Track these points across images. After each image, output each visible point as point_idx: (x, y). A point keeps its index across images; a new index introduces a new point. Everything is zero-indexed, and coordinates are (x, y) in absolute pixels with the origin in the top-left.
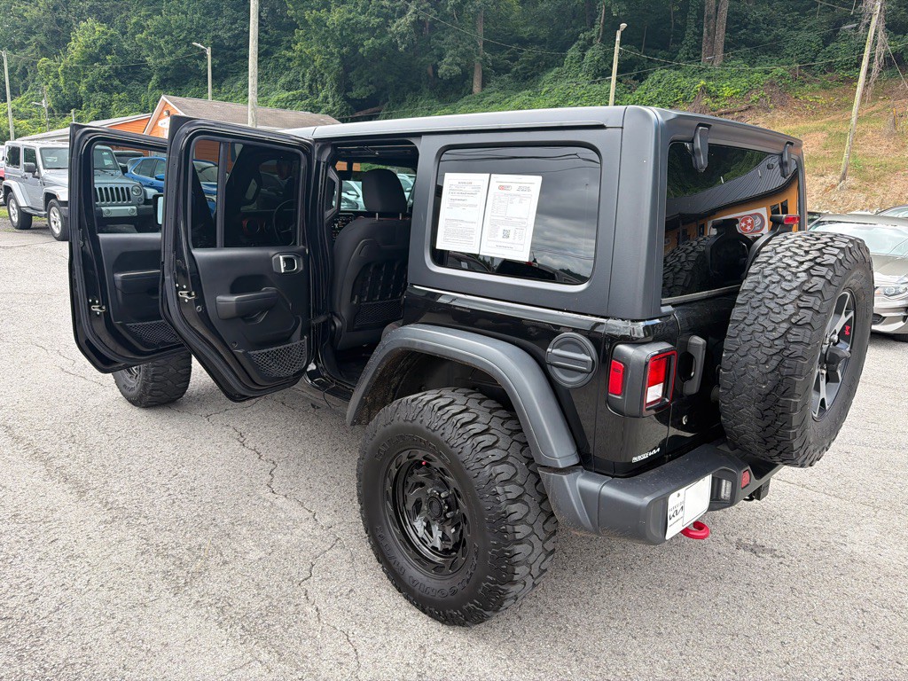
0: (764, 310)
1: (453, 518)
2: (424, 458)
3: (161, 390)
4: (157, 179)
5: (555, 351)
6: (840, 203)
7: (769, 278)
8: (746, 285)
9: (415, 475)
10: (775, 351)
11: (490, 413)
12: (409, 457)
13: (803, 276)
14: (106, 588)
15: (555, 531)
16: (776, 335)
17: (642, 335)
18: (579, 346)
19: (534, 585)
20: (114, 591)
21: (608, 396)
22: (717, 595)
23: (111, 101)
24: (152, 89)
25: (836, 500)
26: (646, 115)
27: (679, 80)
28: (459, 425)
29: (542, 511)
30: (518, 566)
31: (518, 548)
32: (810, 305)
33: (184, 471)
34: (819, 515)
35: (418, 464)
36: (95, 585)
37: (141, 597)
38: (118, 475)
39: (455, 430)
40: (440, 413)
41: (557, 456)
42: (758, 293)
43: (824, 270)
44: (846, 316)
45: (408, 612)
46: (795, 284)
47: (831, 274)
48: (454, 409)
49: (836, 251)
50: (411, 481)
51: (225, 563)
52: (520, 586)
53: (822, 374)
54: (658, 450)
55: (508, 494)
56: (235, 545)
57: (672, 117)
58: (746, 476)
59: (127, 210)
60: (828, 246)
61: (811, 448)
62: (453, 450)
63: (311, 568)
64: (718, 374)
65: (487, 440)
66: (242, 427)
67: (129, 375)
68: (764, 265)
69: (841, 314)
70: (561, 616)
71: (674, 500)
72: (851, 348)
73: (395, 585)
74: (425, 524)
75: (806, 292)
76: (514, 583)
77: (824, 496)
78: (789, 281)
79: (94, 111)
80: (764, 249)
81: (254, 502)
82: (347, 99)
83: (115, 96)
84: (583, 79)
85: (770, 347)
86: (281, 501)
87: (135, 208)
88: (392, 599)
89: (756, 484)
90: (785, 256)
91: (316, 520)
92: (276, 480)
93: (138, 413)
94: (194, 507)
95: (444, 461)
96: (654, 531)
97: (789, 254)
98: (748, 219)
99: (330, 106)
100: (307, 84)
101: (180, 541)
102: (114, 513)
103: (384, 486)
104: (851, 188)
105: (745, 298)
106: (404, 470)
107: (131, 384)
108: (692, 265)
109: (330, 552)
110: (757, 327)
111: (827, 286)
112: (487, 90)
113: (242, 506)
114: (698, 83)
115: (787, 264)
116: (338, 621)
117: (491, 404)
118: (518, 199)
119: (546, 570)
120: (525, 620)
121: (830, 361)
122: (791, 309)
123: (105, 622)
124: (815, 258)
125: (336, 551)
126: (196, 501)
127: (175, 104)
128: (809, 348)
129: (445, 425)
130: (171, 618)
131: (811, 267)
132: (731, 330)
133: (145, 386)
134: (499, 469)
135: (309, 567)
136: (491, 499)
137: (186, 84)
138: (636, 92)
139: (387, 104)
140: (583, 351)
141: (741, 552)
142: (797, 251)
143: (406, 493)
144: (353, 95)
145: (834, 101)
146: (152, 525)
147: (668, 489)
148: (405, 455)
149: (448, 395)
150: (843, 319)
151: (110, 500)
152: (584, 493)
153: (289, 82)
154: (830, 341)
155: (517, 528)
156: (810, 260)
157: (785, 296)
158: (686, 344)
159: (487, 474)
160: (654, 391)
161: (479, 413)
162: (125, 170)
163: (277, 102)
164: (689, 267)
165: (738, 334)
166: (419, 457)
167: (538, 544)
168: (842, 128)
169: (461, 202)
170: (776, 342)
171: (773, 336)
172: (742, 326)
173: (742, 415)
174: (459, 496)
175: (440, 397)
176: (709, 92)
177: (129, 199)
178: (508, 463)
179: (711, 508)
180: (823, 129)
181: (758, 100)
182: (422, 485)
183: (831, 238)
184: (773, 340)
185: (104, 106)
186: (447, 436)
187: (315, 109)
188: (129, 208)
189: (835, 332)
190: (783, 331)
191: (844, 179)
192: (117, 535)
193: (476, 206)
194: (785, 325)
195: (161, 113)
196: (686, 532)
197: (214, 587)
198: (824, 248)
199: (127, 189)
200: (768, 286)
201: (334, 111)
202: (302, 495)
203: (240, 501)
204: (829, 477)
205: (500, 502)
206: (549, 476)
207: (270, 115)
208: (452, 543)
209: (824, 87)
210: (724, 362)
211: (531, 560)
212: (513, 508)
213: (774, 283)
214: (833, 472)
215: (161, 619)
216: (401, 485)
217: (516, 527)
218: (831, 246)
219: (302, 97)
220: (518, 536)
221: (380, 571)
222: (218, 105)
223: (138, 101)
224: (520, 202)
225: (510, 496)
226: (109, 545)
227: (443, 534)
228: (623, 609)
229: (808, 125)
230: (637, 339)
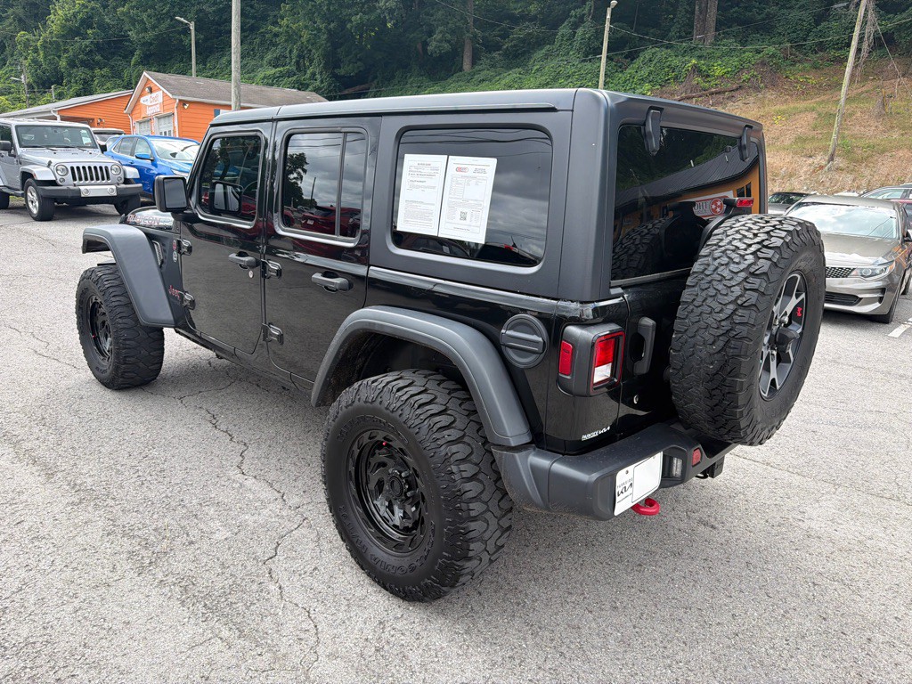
0: (712, 292)
1: (413, 497)
2: (385, 438)
3: (133, 372)
4: (137, 158)
5: (510, 333)
6: (828, 184)
7: (718, 261)
8: (697, 267)
9: (377, 455)
10: (722, 332)
11: (449, 394)
12: (370, 438)
13: (750, 259)
14: (70, 569)
15: (512, 508)
16: (722, 316)
17: (591, 317)
18: (531, 327)
19: (491, 561)
20: (78, 572)
21: (558, 377)
22: (674, 570)
23: (93, 77)
24: (135, 65)
25: (798, 478)
26: (597, 99)
27: (670, 59)
28: (416, 406)
29: (498, 489)
30: (472, 542)
31: (472, 525)
32: (756, 287)
33: (155, 453)
34: (780, 492)
35: (379, 445)
36: (59, 564)
37: (105, 577)
38: (87, 457)
39: (413, 411)
40: (399, 394)
41: (509, 435)
42: (708, 276)
43: (770, 253)
44: (797, 298)
45: (370, 589)
46: (742, 266)
47: (777, 256)
48: (413, 390)
49: (784, 234)
50: (373, 461)
51: (191, 543)
52: (476, 562)
53: (773, 355)
54: (609, 428)
55: (463, 473)
56: (202, 526)
57: (622, 100)
58: (697, 454)
59: (107, 189)
60: (776, 229)
61: (759, 427)
62: (411, 430)
63: (276, 548)
64: (668, 355)
65: (444, 420)
66: (215, 409)
67: (102, 357)
68: (715, 247)
69: (792, 296)
70: (521, 592)
71: (622, 477)
72: (803, 329)
73: (358, 563)
74: (387, 504)
75: (753, 274)
76: (470, 559)
77: (787, 474)
78: (737, 263)
79: (76, 87)
80: (716, 232)
81: (223, 483)
82: (335, 76)
83: (97, 71)
84: (574, 57)
85: (717, 328)
86: (250, 482)
87: (114, 187)
88: (355, 576)
89: (708, 462)
90: (734, 239)
91: (284, 501)
92: (247, 461)
93: (110, 396)
94: (162, 488)
95: (402, 441)
96: (601, 507)
97: (739, 236)
98: (717, 201)
99: (318, 83)
100: (294, 60)
101: (147, 522)
102: (82, 495)
103: (347, 467)
104: (839, 169)
105: (695, 280)
106: (367, 450)
107: (103, 366)
108: (646, 247)
109: (296, 531)
110: (705, 308)
111: (773, 268)
112: (477, 68)
113: (211, 488)
114: (689, 62)
115: (736, 247)
116: (299, 599)
117: (450, 385)
118: (474, 181)
119: (503, 546)
120: (485, 595)
121: (779, 342)
122: (737, 291)
123: (68, 602)
124: (763, 241)
125: (303, 531)
126: (165, 483)
127: (157, 80)
128: (755, 329)
129: (404, 406)
130: (134, 597)
131: (759, 250)
132: (680, 312)
133: (116, 368)
134: (454, 448)
135: (275, 546)
136: (447, 477)
137: (170, 59)
138: (628, 71)
139: (375, 82)
140: (535, 332)
141: (702, 528)
142: (746, 233)
143: (369, 471)
144: (341, 72)
145: (824, 81)
146: (119, 506)
147: (616, 466)
148: (366, 435)
149: (408, 375)
150: (794, 302)
151: (79, 482)
152: (535, 470)
153: (276, 58)
154: (780, 322)
155: (472, 506)
156: (758, 243)
157: (732, 278)
158: (637, 324)
159: (443, 453)
160: (602, 371)
161: (439, 393)
162: (104, 149)
163: (263, 79)
164: (643, 249)
165: (687, 315)
166: (379, 438)
167: (493, 522)
168: (832, 108)
169: (419, 184)
170: (723, 323)
171: (720, 317)
172: (691, 307)
173: (691, 395)
174: (418, 476)
175: (401, 378)
176: (700, 71)
177: (108, 178)
178: (464, 443)
179: (662, 486)
180: (813, 110)
181: (749, 79)
182: (384, 465)
183: (780, 221)
184: (720, 321)
185: (85, 82)
186: (405, 417)
187: (302, 86)
188: (108, 187)
189: (786, 313)
190: (729, 312)
191: (832, 160)
192: (83, 517)
193: (434, 188)
194: (731, 307)
195: (143, 90)
196: (636, 508)
197: (178, 567)
198: (772, 231)
199: (106, 167)
200: (717, 268)
201: (321, 89)
202: (272, 476)
203: (209, 482)
204: (793, 455)
205: (455, 481)
206: (501, 455)
207: (255, 92)
208: (412, 521)
209: (815, 67)
210: (674, 343)
211: (486, 536)
212: (468, 486)
213: (723, 265)
214: (798, 450)
215: (124, 598)
216: (363, 465)
217: (470, 505)
218: (779, 229)
219: (290, 74)
220: (473, 514)
221: (345, 551)
222: (202, 81)
223: (120, 77)
224: (477, 184)
225: (464, 475)
226: (76, 526)
227: (405, 512)
228: (581, 585)
229: (798, 105)
230: (586, 320)
